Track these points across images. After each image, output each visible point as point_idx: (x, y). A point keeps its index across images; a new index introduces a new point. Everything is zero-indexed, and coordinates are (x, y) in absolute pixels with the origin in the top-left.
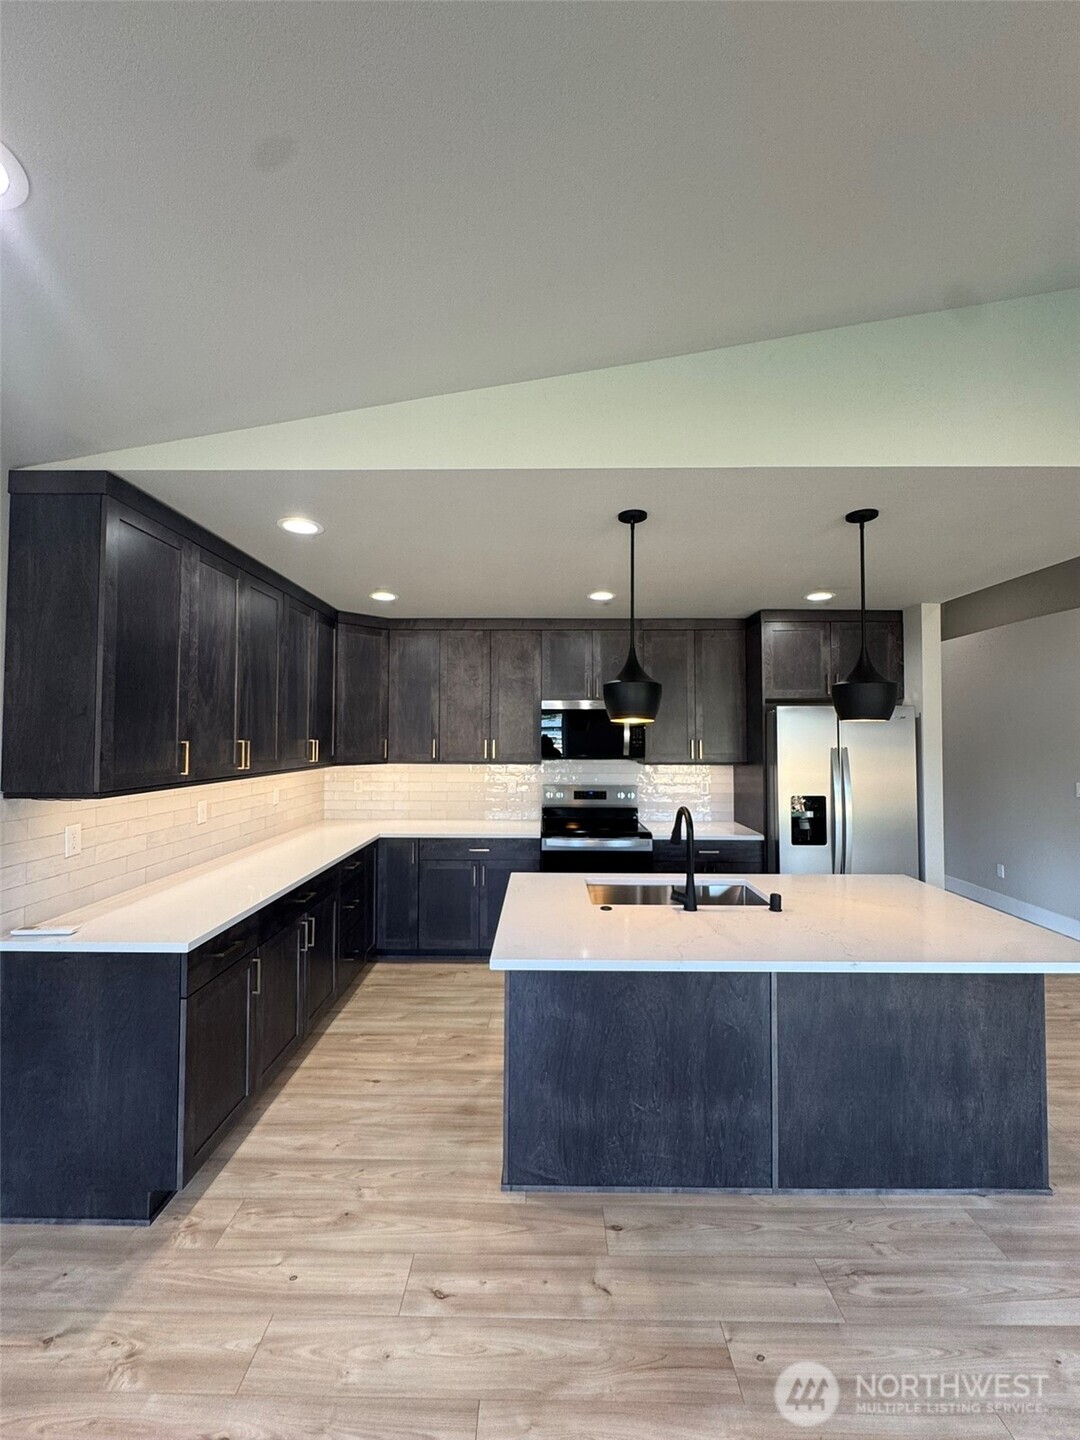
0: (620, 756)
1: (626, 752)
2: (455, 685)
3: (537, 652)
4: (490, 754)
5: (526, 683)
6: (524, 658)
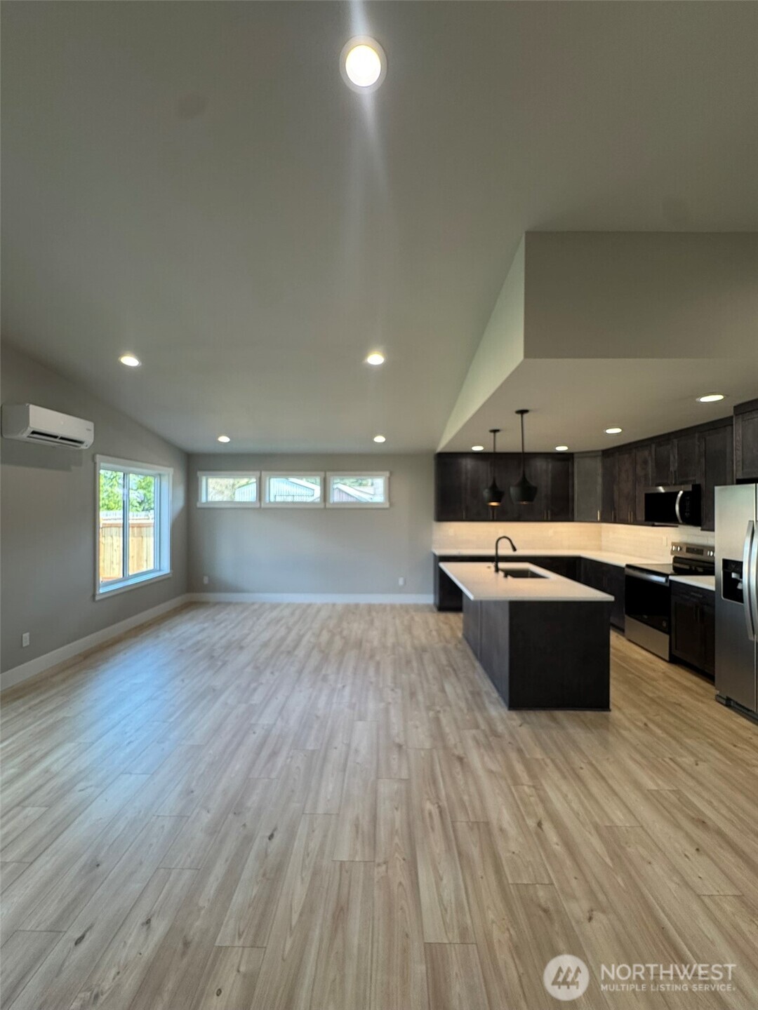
1: (680, 521)
3: (650, 458)
5: (646, 476)
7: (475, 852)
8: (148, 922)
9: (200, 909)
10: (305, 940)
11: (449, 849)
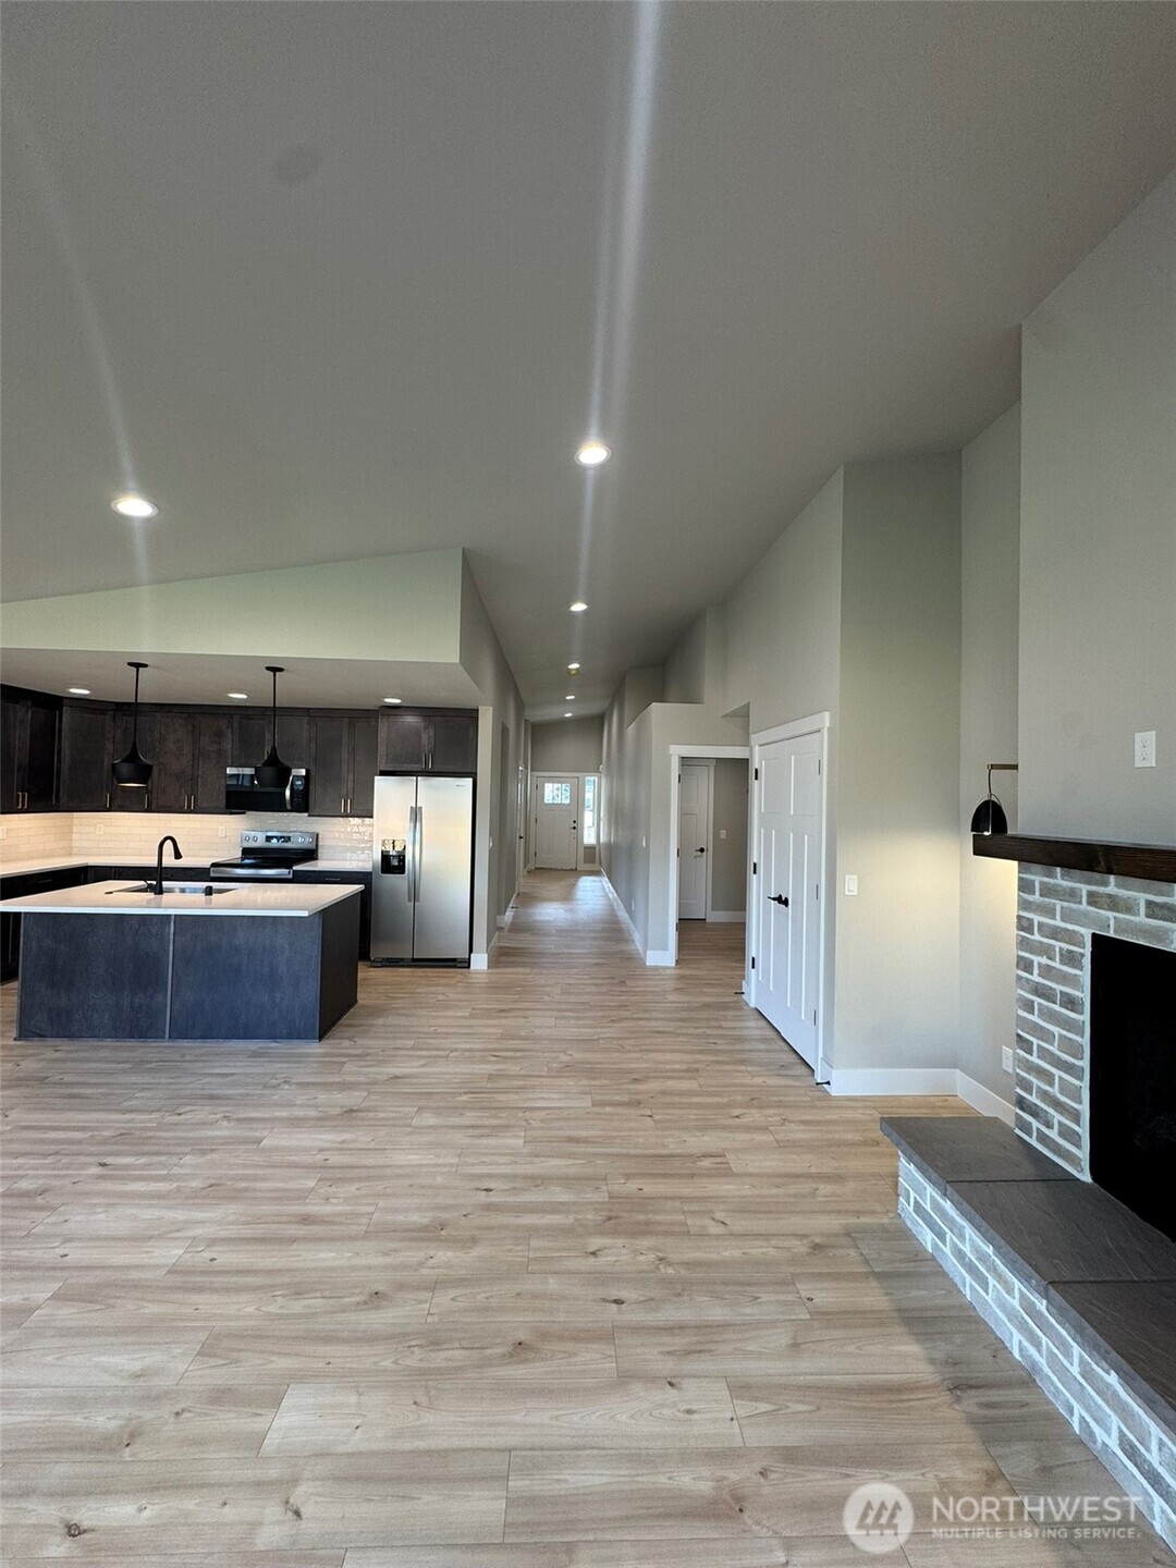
0: (283, 809)
1: (289, 807)
2: (165, 753)
3: (229, 731)
4: (189, 806)
5: (220, 753)
6: (220, 734)
7: (521, 1083)
8: (594, 1254)
9: (576, 1220)
10: (595, 1155)
11: (517, 1093)
